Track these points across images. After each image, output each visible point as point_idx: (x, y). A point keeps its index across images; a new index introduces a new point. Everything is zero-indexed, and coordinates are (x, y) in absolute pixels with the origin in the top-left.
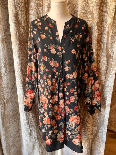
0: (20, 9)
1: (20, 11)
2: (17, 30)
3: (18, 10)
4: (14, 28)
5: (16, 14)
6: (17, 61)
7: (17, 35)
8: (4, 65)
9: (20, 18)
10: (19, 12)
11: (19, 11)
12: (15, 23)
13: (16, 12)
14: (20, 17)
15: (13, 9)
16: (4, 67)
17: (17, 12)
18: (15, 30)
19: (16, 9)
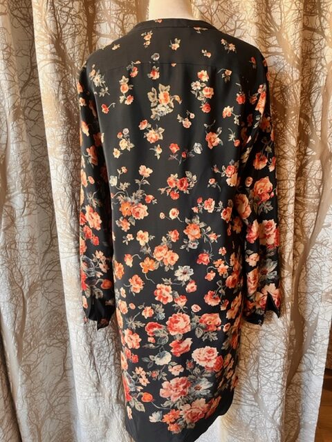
0: (69, 19)
1: (67, 27)
2: (60, 82)
3: (64, 22)
4: (52, 76)
5: (58, 35)
6: (60, 174)
7: (61, 96)
8: (22, 186)
9: (68, 48)
10: (67, 30)
11: (64, 25)
12: (55, 61)
13: (57, 28)
14: (68, 43)
15: (48, 22)
16: (22, 190)
17: (59, 29)
18: (53, 81)
19: (57, 22)
